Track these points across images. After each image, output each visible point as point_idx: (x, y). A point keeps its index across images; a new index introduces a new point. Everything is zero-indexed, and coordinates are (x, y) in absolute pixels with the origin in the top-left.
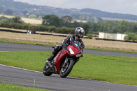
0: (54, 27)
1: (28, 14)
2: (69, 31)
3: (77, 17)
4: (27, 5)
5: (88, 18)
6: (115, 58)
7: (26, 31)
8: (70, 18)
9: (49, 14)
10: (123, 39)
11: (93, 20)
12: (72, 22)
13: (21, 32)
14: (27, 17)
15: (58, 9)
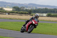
0: (17, 11)
1: (6, 6)
2: (24, 13)
3: (27, 7)
4: (6, 3)
5: (31, 7)
6: (43, 24)
7: (5, 13)
8: (24, 8)
9: (15, 6)
10: (46, 16)
11: (33, 8)
12: (25, 9)
13: (3, 14)
14: (6, 8)
15: (19, 4)
